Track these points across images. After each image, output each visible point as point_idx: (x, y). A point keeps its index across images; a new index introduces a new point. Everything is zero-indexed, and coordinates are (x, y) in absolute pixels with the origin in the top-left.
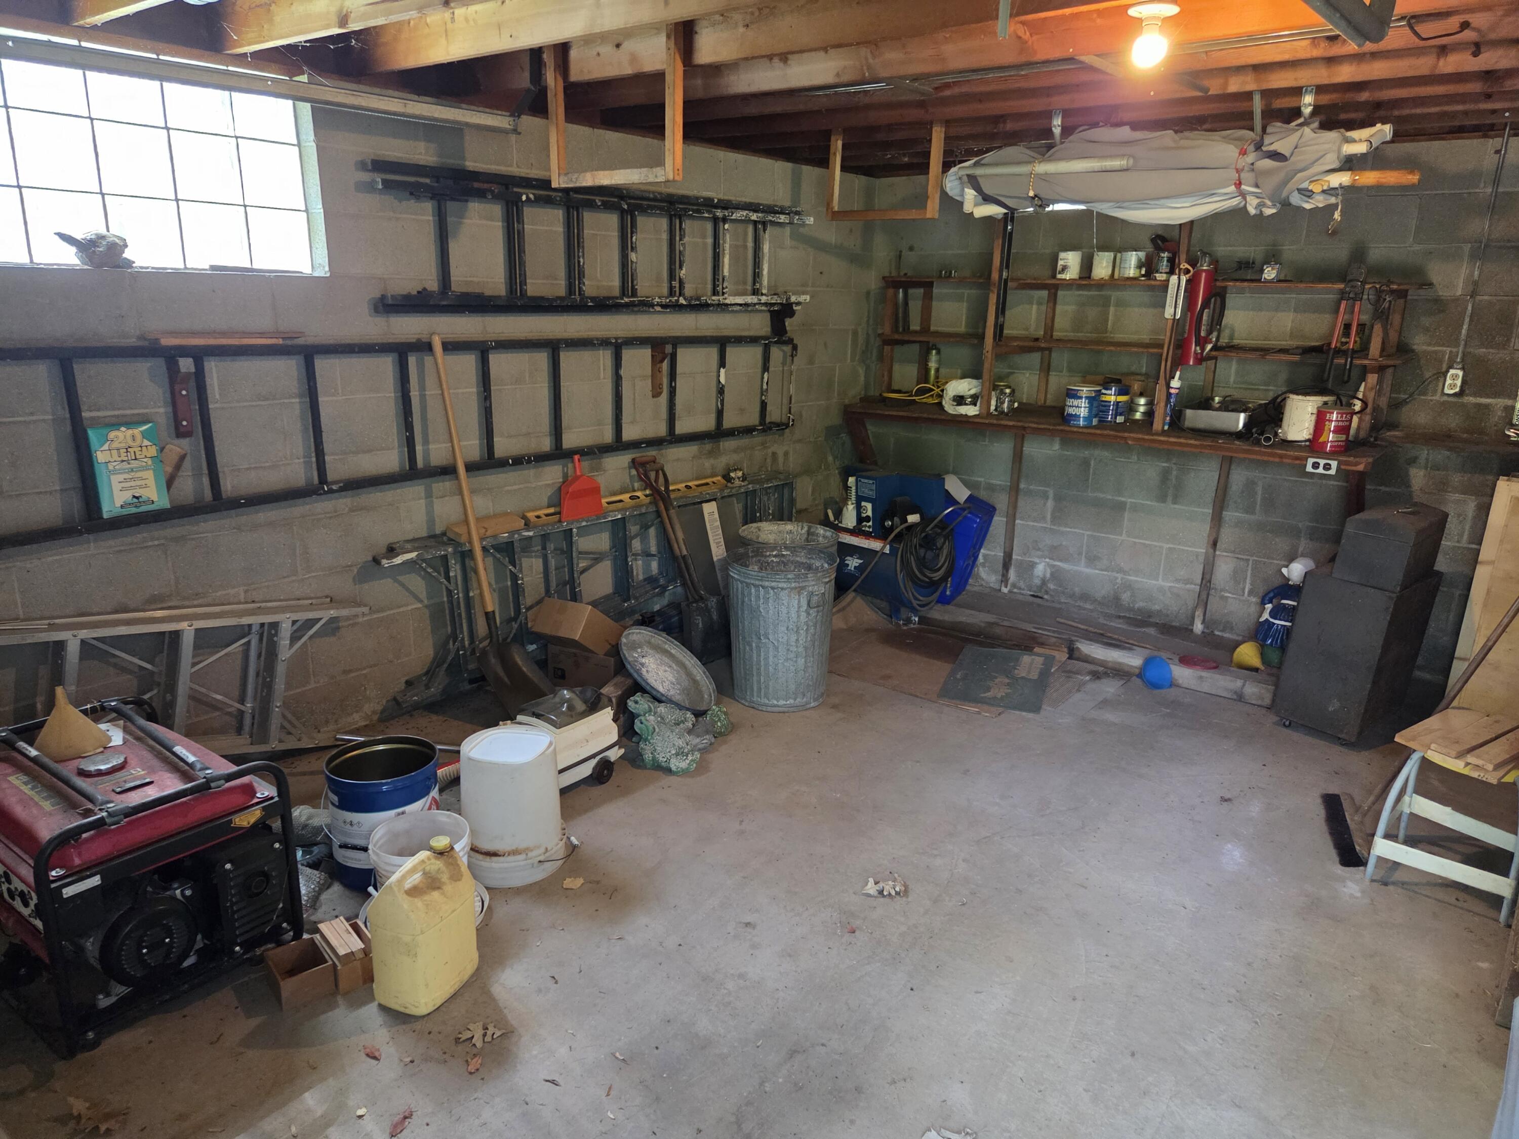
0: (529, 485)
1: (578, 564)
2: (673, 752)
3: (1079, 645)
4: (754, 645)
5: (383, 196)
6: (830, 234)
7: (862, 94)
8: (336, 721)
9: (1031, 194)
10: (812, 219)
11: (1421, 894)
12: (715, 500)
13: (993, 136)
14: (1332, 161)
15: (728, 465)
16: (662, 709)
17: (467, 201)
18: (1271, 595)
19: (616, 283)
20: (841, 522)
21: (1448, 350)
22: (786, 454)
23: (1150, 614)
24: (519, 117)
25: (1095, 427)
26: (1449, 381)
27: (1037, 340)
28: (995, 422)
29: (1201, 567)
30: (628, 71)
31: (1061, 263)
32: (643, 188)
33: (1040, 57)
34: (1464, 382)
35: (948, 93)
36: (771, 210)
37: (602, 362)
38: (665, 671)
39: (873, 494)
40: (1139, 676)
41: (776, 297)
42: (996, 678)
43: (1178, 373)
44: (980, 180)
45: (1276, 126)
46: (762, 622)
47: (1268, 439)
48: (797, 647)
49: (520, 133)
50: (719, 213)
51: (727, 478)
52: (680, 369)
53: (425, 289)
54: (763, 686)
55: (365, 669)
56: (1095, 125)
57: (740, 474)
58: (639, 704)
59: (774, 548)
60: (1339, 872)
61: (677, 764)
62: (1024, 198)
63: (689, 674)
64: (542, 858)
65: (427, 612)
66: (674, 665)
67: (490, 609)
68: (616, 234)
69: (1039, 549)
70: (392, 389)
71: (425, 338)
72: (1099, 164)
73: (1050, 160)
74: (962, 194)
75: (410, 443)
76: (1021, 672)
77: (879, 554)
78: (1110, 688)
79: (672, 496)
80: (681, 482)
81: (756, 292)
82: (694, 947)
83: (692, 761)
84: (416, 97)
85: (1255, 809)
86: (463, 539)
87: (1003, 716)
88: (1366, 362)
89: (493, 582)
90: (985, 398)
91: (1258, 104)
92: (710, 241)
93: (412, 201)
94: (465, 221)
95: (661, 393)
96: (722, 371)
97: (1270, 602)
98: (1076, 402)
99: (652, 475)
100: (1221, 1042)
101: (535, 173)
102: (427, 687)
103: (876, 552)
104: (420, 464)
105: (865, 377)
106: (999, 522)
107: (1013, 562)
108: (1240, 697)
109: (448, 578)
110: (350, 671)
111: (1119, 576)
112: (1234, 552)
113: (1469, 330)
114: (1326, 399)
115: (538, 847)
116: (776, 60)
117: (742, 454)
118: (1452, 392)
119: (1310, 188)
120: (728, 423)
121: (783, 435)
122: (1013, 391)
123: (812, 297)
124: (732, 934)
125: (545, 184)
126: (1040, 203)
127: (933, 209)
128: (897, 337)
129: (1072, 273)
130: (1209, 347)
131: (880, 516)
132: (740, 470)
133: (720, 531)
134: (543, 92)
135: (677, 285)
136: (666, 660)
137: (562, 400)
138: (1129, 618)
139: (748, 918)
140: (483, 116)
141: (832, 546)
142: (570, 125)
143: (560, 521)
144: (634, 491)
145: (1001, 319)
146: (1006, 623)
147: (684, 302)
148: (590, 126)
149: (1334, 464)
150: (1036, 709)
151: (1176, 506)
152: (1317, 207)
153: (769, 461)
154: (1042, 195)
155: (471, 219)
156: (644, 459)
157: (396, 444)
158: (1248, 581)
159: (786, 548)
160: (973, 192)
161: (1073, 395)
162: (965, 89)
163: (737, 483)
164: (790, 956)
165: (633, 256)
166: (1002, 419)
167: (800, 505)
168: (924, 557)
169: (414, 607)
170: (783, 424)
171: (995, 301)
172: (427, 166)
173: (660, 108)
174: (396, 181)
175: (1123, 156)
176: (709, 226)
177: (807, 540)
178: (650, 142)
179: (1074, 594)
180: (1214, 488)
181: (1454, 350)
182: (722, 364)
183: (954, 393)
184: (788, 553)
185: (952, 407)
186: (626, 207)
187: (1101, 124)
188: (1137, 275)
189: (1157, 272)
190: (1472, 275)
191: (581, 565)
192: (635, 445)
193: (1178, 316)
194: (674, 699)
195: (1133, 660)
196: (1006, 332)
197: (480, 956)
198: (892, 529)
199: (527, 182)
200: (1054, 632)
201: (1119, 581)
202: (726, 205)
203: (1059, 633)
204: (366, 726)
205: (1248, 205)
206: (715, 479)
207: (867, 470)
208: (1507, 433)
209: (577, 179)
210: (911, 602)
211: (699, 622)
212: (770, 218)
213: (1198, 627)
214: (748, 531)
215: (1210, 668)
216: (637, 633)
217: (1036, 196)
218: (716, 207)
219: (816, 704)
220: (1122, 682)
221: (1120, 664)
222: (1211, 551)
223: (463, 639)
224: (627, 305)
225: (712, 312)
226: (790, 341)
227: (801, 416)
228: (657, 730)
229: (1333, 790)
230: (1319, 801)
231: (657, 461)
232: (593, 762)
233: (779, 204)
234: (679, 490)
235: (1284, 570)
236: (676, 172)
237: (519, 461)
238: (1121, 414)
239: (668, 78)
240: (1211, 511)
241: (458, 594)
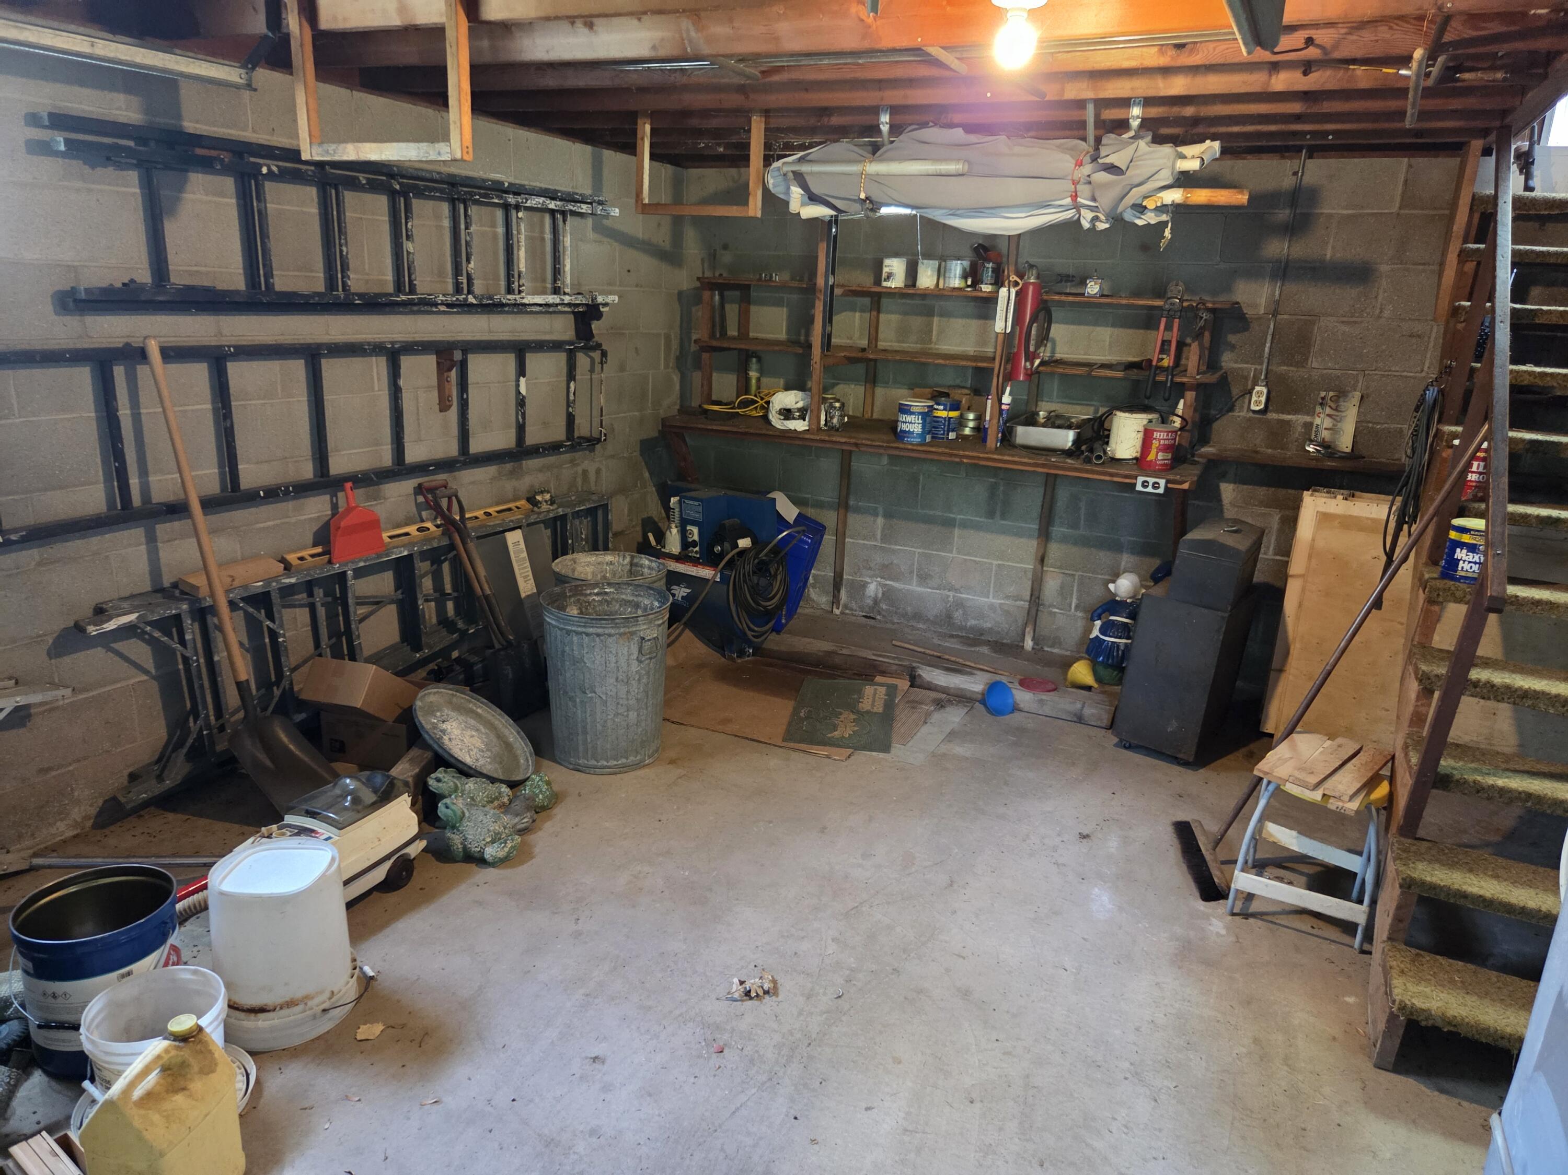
0: (287, 520)
1: (355, 613)
2: (489, 840)
3: (920, 672)
4: (578, 700)
5: (66, 160)
6: (637, 227)
7: (678, 73)
8: (33, 835)
9: (863, 196)
10: (617, 210)
11: (1280, 925)
12: (520, 527)
13: (813, 131)
14: (1166, 177)
15: (532, 486)
16: (471, 785)
17: (187, 171)
18: (1099, 611)
19: (389, 277)
20: (664, 547)
21: (1253, 367)
22: (598, 471)
23: (981, 632)
24: (253, 69)
25: (929, 444)
26: (1254, 398)
27: (864, 350)
28: (827, 438)
29: (1030, 583)
30: (395, 21)
31: (885, 270)
32: (417, 166)
33: (886, 44)
34: (1268, 399)
35: (776, 78)
36: (570, 198)
37: (375, 370)
38: (472, 736)
39: (699, 517)
40: (983, 702)
41: (580, 296)
42: (841, 714)
43: (1008, 389)
44: (808, 178)
45: (1109, 139)
46: (587, 675)
47: (1099, 457)
48: (628, 699)
49: (255, 90)
50: (511, 199)
51: (531, 500)
52: (472, 377)
53: (132, 281)
54: (590, 746)
55: (70, 764)
56: (924, 125)
57: (547, 496)
58: (441, 780)
59: (596, 585)
60: (1202, 908)
61: (490, 852)
62: (854, 201)
63: (500, 737)
64: (325, 1006)
65: (155, 686)
66: (481, 727)
67: (243, 677)
68: (386, 218)
69: (870, 568)
70: (92, 407)
71: (136, 342)
72: (933, 167)
73: (882, 160)
74: (788, 191)
75: (122, 475)
76: (865, 705)
77: (711, 583)
78: (954, 716)
79: (469, 525)
80: (480, 508)
81: (556, 291)
82: (531, 1101)
83: (512, 847)
84: (110, 36)
85: (1113, 844)
86: (204, 592)
87: (852, 757)
88: (1185, 380)
89: (246, 642)
90: (815, 413)
91: (1090, 114)
92: (501, 230)
93: (111, 168)
94: (184, 195)
95: (450, 406)
96: (522, 380)
97: (1099, 619)
98: (909, 418)
99: (444, 503)
100: (1126, 1130)
101: (280, 140)
102: (160, 778)
103: (707, 580)
104: (136, 500)
105: (681, 386)
106: (829, 539)
107: (844, 582)
108: (1079, 719)
109: (183, 642)
110: (50, 769)
111: (951, 594)
112: (1060, 567)
113: (1271, 348)
114: (1150, 416)
115: (322, 992)
116: (579, 24)
117: (549, 474)
118: (1257, 408)
119: (1144, 204)
120: (531, 439)
121: (593, 450)
122: (843, 405)
123: (620, 297)
124: (577, 1076)
125: (293, 155)
126: (871, 206)
127: (755, 207)
128: (715, 343)
129: (897, 282)
130: (1037, 362)
131: (707, 543)
132: (548, 492)
133: (528, 564)
134: (285, 40)
135: (465, 281)
136: (472, 722)
137: (327, 415)
138: (962, 637)
139: (595, 1052)
140: (205, 65)
141: (660, 579)
142: (321, 85)
143: (330, 562)
144: (422, 521)
145: (828, 328)
146: (845, 652)
147: (474, 301)
148: (347, 88)
149: (1162, 482)
150: (886, 748)
151: (1003, 522)
152: (1149, 224)
153: (579, 481)
154: (874, 198)
155: (194, 193)
156: (433, 484)
157: (102, 478)
158: (1075, 597)
159: (609, 584)
160: (800, 191)
161: (905, 410)
162: (795, 75)
163: (545, 507)
164: (650, 1095)
165: (409, 246)
166: (833, 436)
167: (616, 526)
168: (758, 584)
169: (137, 680)
170: (595, 439)
171: (822, 308)
172: (130, 125)
173: (441, 72)
174: (83, 142)
175: (958, 160)
176: (499, 214)
177: (631, 573)
178: (424, 112)
179: (906, 614)
180: (1040, 504)
181: (1258, 367)
182: (521, 371)
183: (781, 406)
184: (612, 590)
185: (780, 422)
186: (398, 187)
187: (931, 124)
188: (963, 285)
189: (982, 283)
190: (1274, 295)
191: (359, 612)
192: (421, 468)
193: (1008, 331)
194: (485, 772)
195: (975, 684)
196: (833, 340)
197: (247, 1156)
198: (721, 555)
199: (269, 152)
200: (894, 658)
201: (951, 599)
202: (517, 190)
203: (900, 660)
204: (75, 837)
205: (1082, 218)
206: (518, 504)
207: (690, 490)
208: (1308, 448)
209: (334, 151)
210: (745, 634)
211: (509, 671)
212: (571, 208)
213: (1029, 644)
214: (561, 565)
215: (1049, 691)
216: (435, 693)
217: (867, 198)
218: (506, 192)
219: (651, 760)
220: (966, 710)
221: (962, 690)
222: (1040, 567)
223: (207, 716)
224: (404, 304)
225: (507, 313)
226: (598, 346)
227: (613, 430)
228: (467, 814)
229: (1182, 817)
230: (1170, 829)
231: (450, 485)
232: (387, 865)
233: (580, 192)
234: (476, 518)
235: (1111, 586)
236: (465, 150)
237: (273, 494)
238: (953, 431)
239: (450, 34)
240: (1037, 527)
241: (197, 660)
